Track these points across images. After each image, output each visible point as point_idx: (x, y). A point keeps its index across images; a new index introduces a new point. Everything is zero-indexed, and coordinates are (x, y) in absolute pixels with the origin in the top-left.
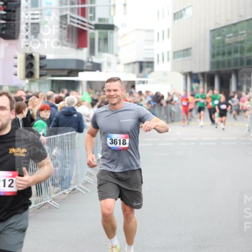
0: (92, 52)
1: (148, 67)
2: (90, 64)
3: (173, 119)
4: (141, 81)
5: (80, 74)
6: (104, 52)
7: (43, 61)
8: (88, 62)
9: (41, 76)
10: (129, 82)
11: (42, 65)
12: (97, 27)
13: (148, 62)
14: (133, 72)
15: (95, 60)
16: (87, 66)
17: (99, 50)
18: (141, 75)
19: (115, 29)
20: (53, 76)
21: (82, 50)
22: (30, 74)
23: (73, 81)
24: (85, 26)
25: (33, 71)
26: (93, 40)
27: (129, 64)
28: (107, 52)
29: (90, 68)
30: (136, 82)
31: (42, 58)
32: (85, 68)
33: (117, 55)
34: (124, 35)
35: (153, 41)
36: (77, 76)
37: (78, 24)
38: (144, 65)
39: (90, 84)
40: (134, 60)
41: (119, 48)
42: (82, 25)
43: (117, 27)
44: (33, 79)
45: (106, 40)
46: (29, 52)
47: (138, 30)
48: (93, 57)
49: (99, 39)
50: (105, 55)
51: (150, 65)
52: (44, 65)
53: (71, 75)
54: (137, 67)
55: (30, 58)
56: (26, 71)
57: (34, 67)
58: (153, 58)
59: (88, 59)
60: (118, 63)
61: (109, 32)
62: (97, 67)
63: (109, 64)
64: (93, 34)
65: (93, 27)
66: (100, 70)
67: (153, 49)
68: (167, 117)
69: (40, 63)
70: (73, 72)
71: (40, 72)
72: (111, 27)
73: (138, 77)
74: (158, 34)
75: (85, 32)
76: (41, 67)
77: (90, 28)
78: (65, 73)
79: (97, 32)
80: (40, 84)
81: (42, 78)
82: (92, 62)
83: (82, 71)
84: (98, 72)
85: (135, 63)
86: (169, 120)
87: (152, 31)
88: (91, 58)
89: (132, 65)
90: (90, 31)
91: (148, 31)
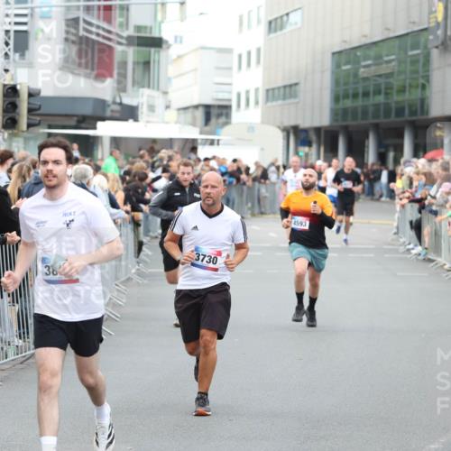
1: (219, 116)
2: (116, 108)
3: (263, 210)
4: (207, 140)
5: (100, 124)
6: (143, 87)
7: (33, 100)
8: (114, 103)
9: (29, 126)
10: (186, 140)
11: (32, 107)
12: (132, 41)
13: (221, 107)
14: (194, 124)
15: (127, 100)
16: (113, 111)
17: (134, 83)
18: (207, 128)
19: (164, 46)
20: (50, 127)
22: (10, 123)
23: (87, 137)
24: (110, 40)
25: (17, 117)
26: (124, 64)
27: (185, 109)
28: (149, 86)
29: (117, 115)
30: (199, 141)
31: (33, 94)
32: (108, 114)
33: (165, 93)
34: (179, 57)
35: (230, 68)
36: (95, 128)
37: (98, 35)
38: (214, 112)
39: (116, 142)
40: (196, 102)
41: (169, 79)
42: (105, 38)
43: (167, 42)
44: (15, 131)
45: (147, 64)
46: (9, 82)
47: (203, 48)
48: (123, 94)
49: (135, 64)
50: (145, 92)
51: (224, 111)
52: (37, 107)
53: (83, 126)
54: (200, 114)
55: (11, 92)
56: (4, 117)
57: (18, 110)
58: (230, 100)
59: (114, 97)
60: (168, 107)
61: (153, 50)
62: (130, 114)
63: (152, 108)
64: (126, 53)
65: (124, 41)
66: (136, 120)
67: (230, 84)
68: (253, 206)
69: (29, 103)
70: (88, 121)
71: (28, 119)
72: (157, 43)
73: (201, 133)
74: (240, 56)
76: (30, 111)
77: (119, 43)
78: (73, 122)
79: (130, 51)
80: (26, 140)
81: (31, 129)
82: (121, 104)
83: (103, 119)
84: (131, 122)
85: (196, 107)
86: (256, 210)
87: (229, 51)
88: (120, 97)
89: (191, 110)
90: (118, 49)
91: (221, 50)
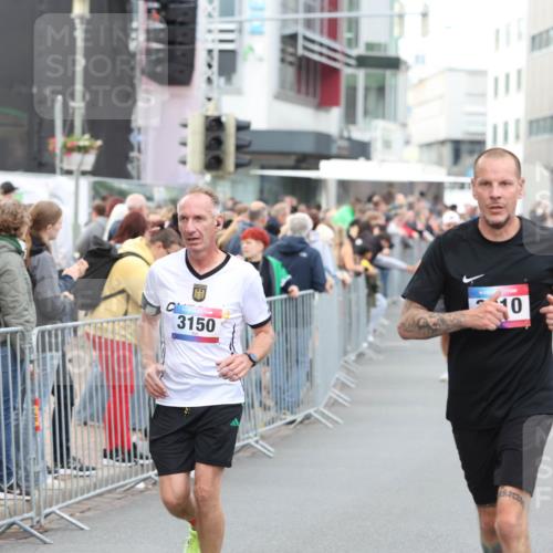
0: (350, 117)
1: (471, 152)
2: (344, 144)
4: (455, 183)
5: (323, 164)
6: (377, 117)
7: (243, 135)
8: (341, 137)
9: (238, 166)
10: (431, 184)
11: (241, 143)
12: (362, 62)
13: (473, 143)
14: (439, 163)
15: (358, 134)
16: (339, 148)
17: (366, 113)
18: (456, 169)
19: (403, 67)
20: (263, 167)
21: (327, 111)
22: (214, 163)
23: (308, 180)
24: (335, 60)
25: (222, 156)
26: (352, 90)
27: (429, 145)
28: (383, 117)
29: (345, 153)
30: (446, 185)
31: (242, 127)
32: (334, 151)
33: (404, 125)
34: (421, 81)
35: (483, 95)
36: (317, 168)
37: (321, 54)
38: (464, 148)
39: (344, 186)
40: (442, 136)
41: (409, 109)
42: (329, 58)
43: (405, 63)
44: (220, 173)
45: (381, 90)
46: (212, 112)
47: (451, 70)
48: (352, 128)
49: (367, 89)
50: (380, 124)
51: (477, 148)
52: (246, 143)
53: (304, 165)
54: (447, 151)
55: (215, 125)
56: (206, 155)
57: (223, 147)
58: (484, 134)
59: (341, 131)
60: (407, 142)
61: (388, 73)
62: (360, 150)
63: (387, 144)
64: (354, 77)
65: (353, 62)
66: (368, 157)
67: (484, 114)
69: (237, 139)
70: (309, 160)
71: (237, 158)
72: (394, 64)
73: (449, 174)
74: (496, 80)
75: (335, 72)
76: (239, 148)
77: (348, 65)
78: (291, 161)
79: (361, 74)
80: (234, 182)
81: (241, 170)
82: (349, 139)
83: (328, 157)
84: (362, 162)
85: (443, 143)
87: (483, 73)
88: (349, 132)
89: (435, 147)
90: (346, 71)
91: (473, 73)
